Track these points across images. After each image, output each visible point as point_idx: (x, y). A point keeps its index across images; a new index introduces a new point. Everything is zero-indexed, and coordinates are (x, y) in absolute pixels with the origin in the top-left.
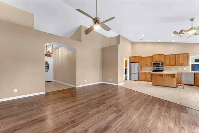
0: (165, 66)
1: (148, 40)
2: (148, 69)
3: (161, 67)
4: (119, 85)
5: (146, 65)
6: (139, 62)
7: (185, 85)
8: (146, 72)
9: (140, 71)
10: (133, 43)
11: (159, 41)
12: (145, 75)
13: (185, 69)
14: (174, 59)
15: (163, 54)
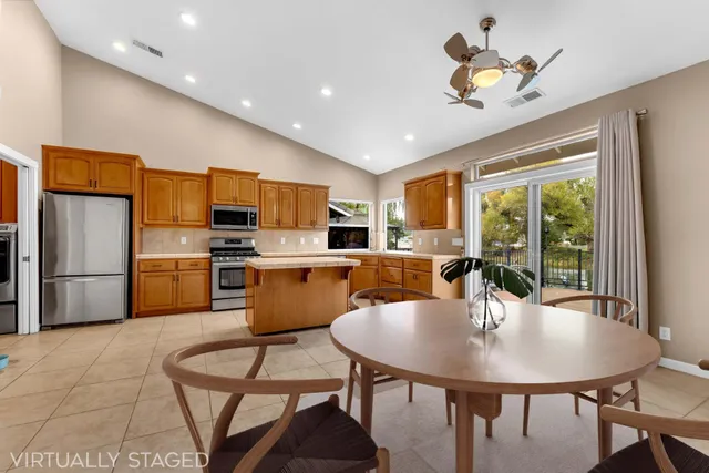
0: (262, 227)
2: (184, 240)
3: (248, 234)
5: (175, 218)
6: (129, 198)
8: (176, 261)
9: (138, 257)
12: (176, 279)
13: (316, 241)
14: (292, 200)
15: (255, 174)
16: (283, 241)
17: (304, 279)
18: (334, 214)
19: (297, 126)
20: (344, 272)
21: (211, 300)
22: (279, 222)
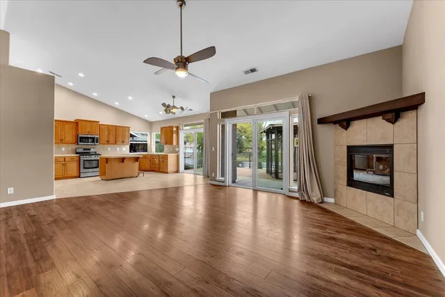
0: (100, 144)
3: (94, 147)
5: (62, 140)
8: (64, 158)
12: (64, 165)
13: (124, 149)
14: (114, 133)
15: (98, 122)
16: (109, 149)
17: (123, 161)
18: (132, 136)
19: (117, 103)
20: (137, 159)
21: (80, 173)
22: (108, 141)
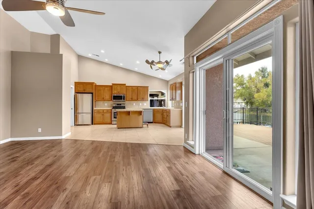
0: (126, 100)
1: (106, 60)
2: (106, 104)
3: (123, 102)
4: (64, 137)
5: (103, 98)
6: (92, 93)
7: (149, 123)
8: (103, 110)
9: (94, 108)
10: (80, 58)
11: (121, 65)
12: (103, 115)
13: (145, 104)
14: (136, 92)
15: (125, 84)
16: (134, 104)
21: (112, 121)
22: (132, 99)
